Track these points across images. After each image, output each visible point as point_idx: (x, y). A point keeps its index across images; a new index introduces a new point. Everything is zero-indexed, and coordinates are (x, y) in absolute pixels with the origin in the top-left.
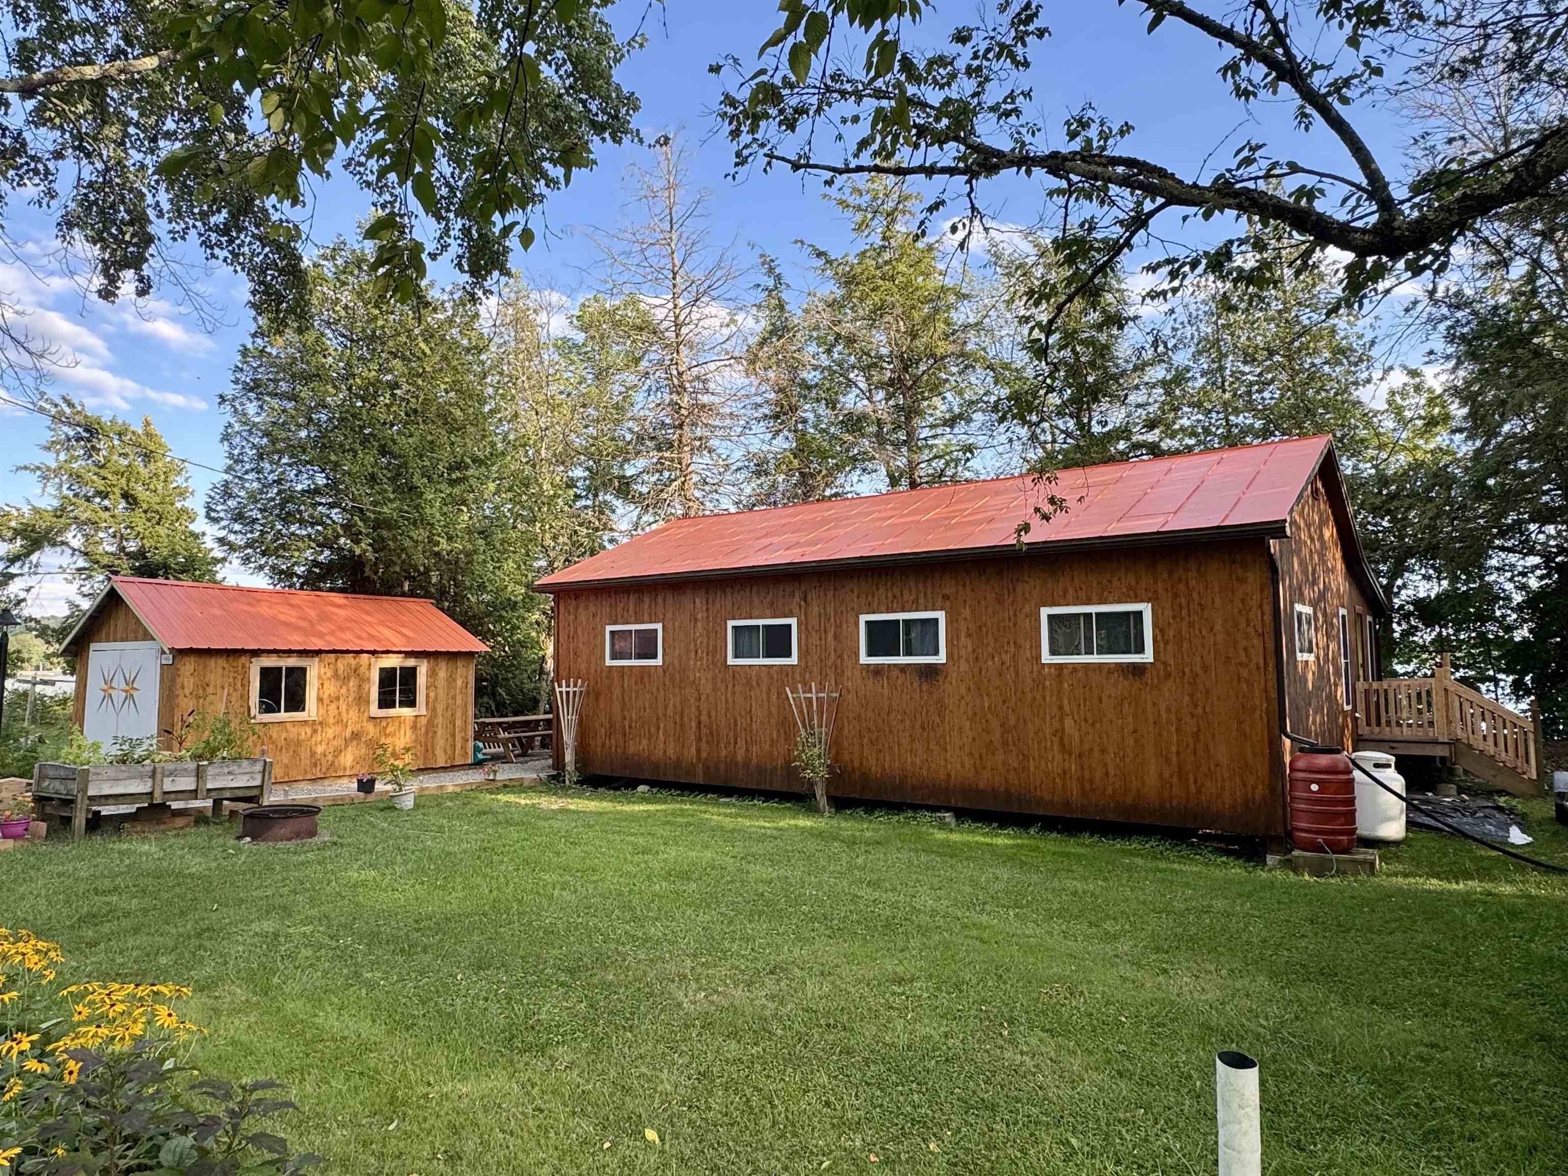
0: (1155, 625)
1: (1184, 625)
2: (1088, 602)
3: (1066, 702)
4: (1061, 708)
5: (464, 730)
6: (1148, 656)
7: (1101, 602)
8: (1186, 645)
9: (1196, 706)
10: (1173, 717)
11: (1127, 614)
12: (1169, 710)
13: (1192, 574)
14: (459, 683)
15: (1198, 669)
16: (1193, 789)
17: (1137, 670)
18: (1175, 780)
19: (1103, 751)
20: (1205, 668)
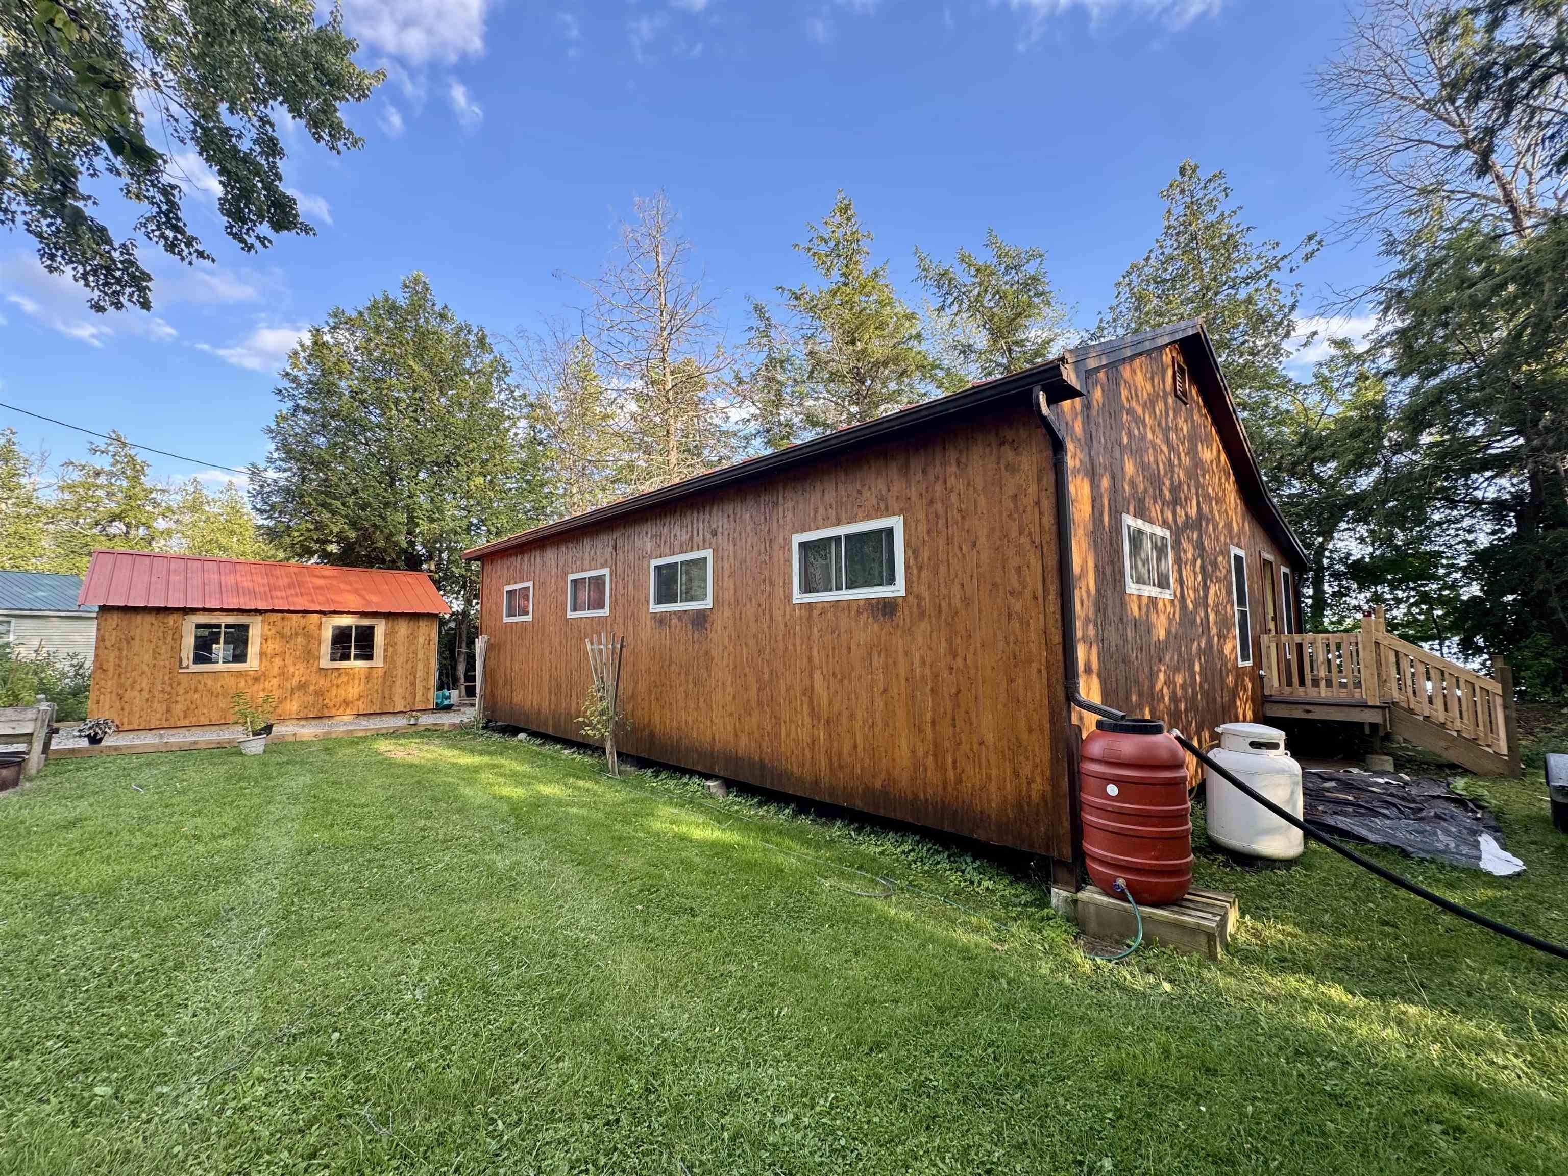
0: (907, 544)
1: (941, 542)
2: (838, 523)
3: (815, 653)
4: (810, 659)
5: (426, 680)
6: (898, 589)
7: (852, 520)
8: (943, 569)
9: (955, 656)
10: (928, 672)
11: (878, 532)
12: (923, 663)
13: (953, 468)
14: (421, 640)
15: (956, 602)
16: (951, 775)
17: (887, 607)
18: (930, 761)
19: (852, 717)
20: (966, 601)
